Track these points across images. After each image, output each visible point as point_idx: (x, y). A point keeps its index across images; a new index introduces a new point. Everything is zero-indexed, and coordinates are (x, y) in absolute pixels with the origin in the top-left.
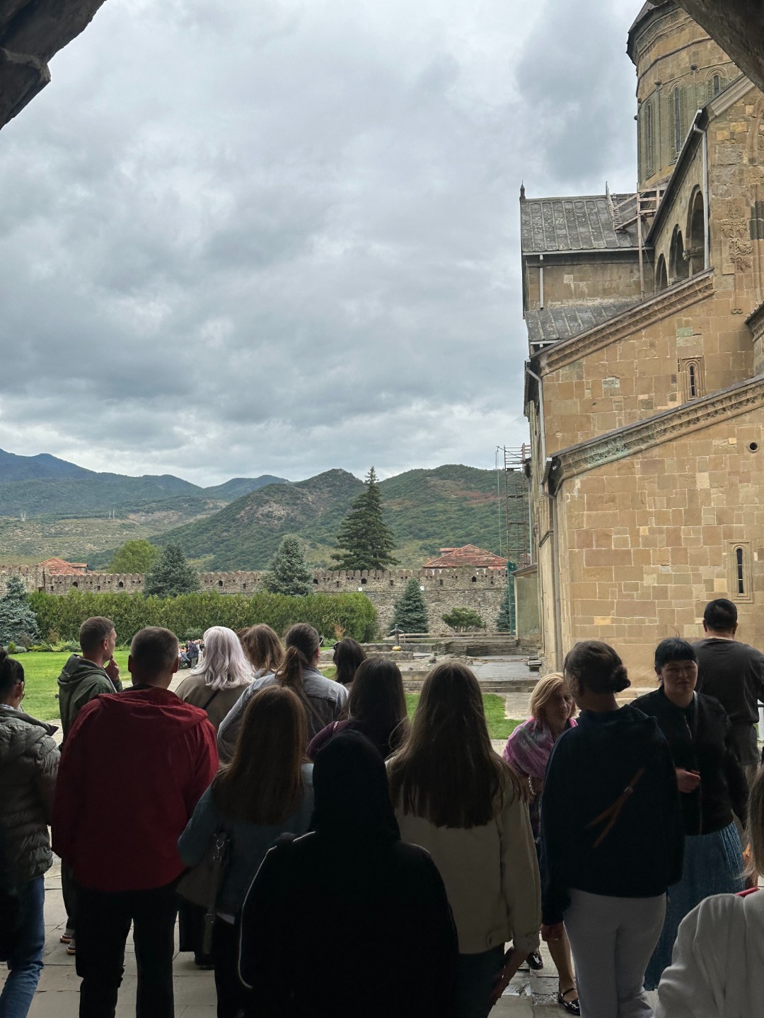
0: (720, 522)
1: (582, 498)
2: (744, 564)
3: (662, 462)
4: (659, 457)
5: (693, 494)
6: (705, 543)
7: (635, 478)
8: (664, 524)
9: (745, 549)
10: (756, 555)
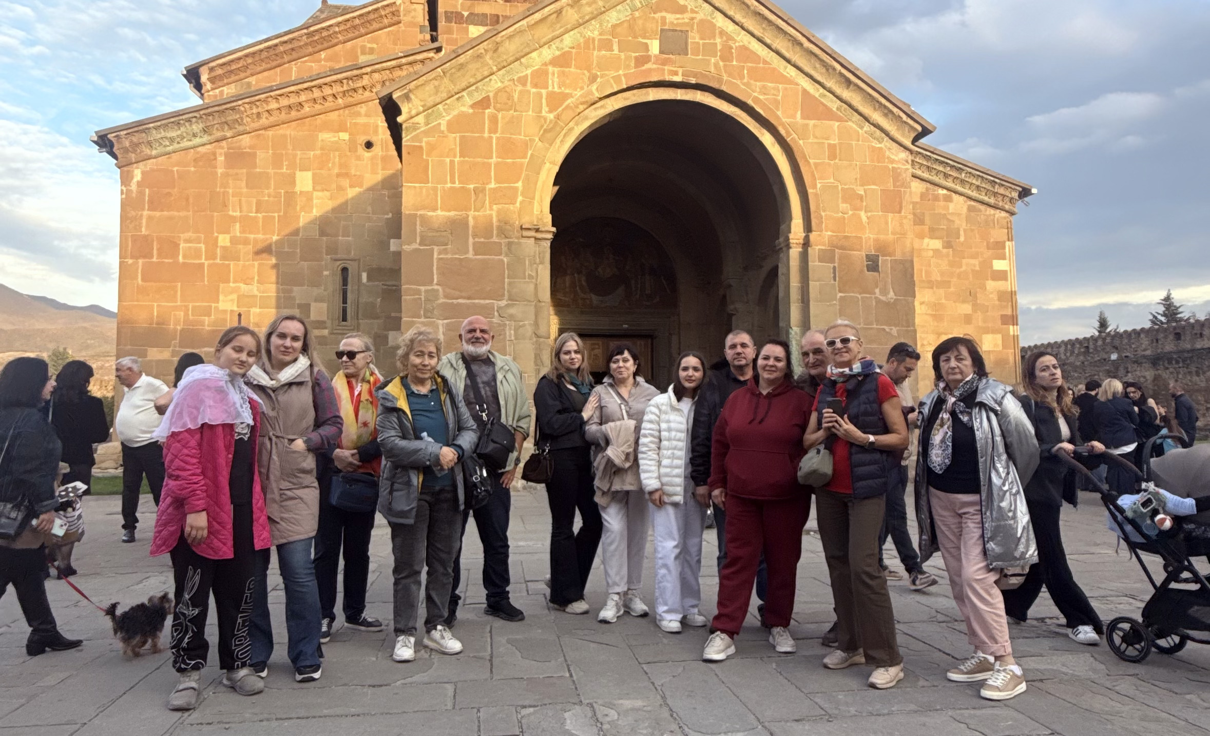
0: (323, 233)
1: (141, 193)
2: (349, 287)
3: (254, 155)
4: (250, 148)
5: (290, 197)
6: (303, 259)
7: (216, 173)
8: (250, 233)
9: (352, 268)
10: (364, 276)
